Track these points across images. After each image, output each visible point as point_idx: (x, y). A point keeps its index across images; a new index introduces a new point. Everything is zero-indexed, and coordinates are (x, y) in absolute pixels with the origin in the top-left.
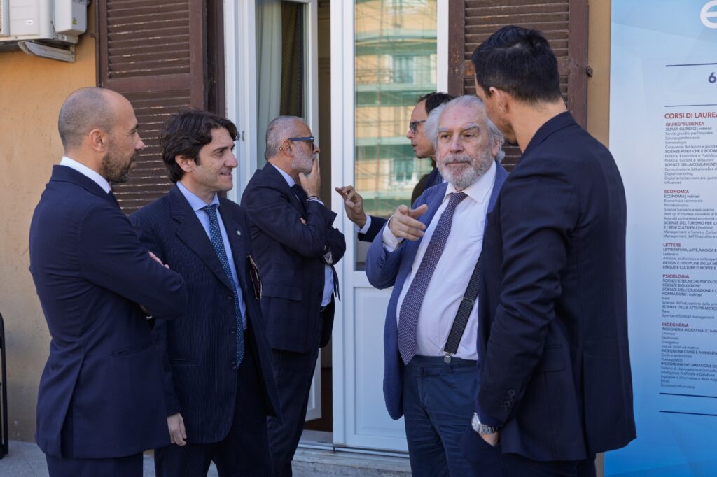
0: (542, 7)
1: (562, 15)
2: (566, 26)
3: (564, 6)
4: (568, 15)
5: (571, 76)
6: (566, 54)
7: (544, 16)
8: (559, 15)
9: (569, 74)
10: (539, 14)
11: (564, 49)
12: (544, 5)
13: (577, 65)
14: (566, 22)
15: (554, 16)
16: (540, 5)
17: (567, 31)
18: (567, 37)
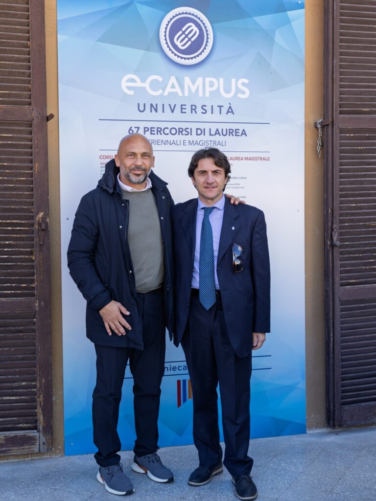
0: (9, 64)
1: (25, 72)
2: (29, 82)
3: (27, 65)
4: (30, 73)
5: (34, 122)
6: (30, 104)
7: (10, 71)
8: (23, 73)
9: (33, 120)
10: (7, 70)
11: (28, 100)
12: (10, 63)
13: (39, 114)
14: (29, 78)
15: (18, 72)
16: (7, 62)
17: (30, 86)
18: (30, 90)
